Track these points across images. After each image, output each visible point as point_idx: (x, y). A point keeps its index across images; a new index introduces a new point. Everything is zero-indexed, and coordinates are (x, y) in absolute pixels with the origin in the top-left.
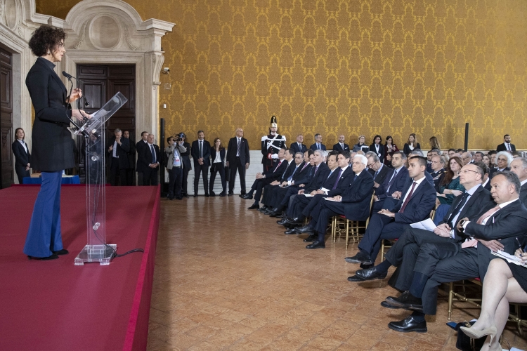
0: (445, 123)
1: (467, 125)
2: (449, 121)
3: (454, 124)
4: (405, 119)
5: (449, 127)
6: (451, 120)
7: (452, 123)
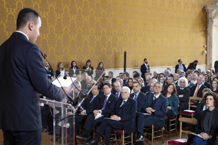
0: (113, 52)
1: (125, 53)
2: (115, 50)
3: (118, 52)
4: (90, 49)
5: (115, 54)
6: (116, 49)
7: (117, 52)
